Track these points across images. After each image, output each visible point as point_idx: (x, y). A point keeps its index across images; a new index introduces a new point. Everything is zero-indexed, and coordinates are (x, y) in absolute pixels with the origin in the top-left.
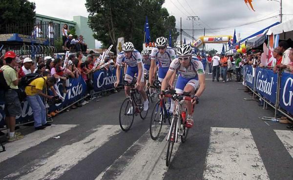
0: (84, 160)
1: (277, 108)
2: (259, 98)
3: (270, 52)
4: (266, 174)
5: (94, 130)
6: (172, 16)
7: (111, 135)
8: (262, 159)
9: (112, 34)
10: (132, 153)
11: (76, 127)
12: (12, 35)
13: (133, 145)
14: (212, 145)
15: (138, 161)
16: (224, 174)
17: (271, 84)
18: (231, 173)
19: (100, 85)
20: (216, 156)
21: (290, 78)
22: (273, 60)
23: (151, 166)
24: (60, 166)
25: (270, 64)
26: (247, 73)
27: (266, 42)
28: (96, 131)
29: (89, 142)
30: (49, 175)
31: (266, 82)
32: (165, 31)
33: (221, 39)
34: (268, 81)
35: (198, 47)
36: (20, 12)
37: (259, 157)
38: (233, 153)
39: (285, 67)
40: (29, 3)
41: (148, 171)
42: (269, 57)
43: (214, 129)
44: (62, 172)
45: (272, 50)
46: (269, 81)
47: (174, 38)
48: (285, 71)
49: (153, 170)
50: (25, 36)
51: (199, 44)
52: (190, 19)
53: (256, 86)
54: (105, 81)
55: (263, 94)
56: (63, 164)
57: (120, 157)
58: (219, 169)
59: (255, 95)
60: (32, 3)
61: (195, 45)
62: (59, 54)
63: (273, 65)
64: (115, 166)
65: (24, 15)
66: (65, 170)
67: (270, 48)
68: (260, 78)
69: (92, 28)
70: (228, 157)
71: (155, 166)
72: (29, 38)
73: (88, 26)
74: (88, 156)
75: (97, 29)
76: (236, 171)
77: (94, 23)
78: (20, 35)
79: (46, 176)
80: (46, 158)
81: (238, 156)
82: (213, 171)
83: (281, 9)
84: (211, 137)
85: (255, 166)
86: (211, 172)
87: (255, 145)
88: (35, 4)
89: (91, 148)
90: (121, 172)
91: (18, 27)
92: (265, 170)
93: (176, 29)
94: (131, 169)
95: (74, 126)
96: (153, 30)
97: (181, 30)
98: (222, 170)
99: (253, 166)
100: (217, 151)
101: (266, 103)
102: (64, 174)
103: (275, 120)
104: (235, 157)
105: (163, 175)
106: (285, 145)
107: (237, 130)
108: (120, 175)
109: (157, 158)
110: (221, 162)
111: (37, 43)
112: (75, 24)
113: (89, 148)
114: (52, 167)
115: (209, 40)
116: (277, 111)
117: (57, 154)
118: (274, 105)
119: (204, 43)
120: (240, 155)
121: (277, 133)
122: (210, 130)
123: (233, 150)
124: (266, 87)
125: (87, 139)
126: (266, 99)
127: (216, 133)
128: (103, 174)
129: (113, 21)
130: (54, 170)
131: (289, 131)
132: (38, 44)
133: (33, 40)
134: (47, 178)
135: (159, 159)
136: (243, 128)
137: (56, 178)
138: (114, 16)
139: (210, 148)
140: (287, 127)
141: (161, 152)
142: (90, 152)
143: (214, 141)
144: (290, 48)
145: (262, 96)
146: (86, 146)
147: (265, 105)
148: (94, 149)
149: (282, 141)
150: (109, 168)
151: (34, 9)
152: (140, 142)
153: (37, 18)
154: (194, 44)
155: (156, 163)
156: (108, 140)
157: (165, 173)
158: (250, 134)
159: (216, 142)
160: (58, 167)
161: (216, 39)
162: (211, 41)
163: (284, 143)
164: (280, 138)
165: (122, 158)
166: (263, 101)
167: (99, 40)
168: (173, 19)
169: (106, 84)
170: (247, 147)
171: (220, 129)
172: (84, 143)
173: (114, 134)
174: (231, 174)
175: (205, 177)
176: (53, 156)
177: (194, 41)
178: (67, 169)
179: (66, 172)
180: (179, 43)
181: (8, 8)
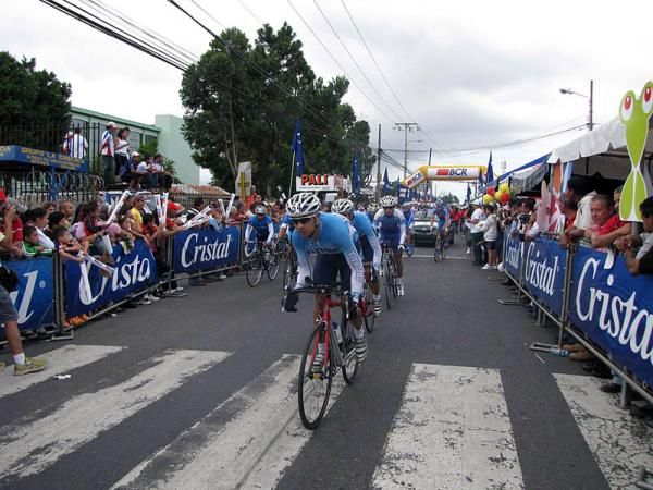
0: (115, 429)
1: (565, 324)
2: (530, 301)
3: (553, 200)
4: (519, 481)
5: (157, 360)
6: (363, 122)
7: (190, 374)
8: (516, 442)
9: (231, 155)
10: (225, 418)
11: (118, 353)
12: (8, 148)
13: (231, 399)
14: (408, 407)
15: (232, 436)
16: (421, 476)
17: (553, 272)
18: (439, 474)
19: (187, 263)
20: (411, 431)
21: (592, 260)
22: (560, 217)
23: (258, 451)
24: (53, 444)
25: (552, 228)
26: (510, 245)
27: (547, 178)
28: (159, 363)
29: (138, 387)
30: (21, 466)
31: (543, 266)
32: (345, 153)
33: (464, 172)
34: (547, 265)
35: (415, 188)
36: (37, 101)
37: (510, 438)
38: (451, 426)
39: (581, 234)
40: (58, 83)
41: (248, 461)
42: (551, 211)
43: (419, 367)
44: (53, 457)
45: (558, 196)
46: (550, 264)
47: (366, 167)
48: (582, 243)
49: (260, 460)
50: (36, 152)
51: (417, 182)
52: (400, 129)
53: (524, 274)
54: (200, 252)
55: (537, 293)
56: (62, 437)
57: (194, 426)
58: (412, 463)
59: (522, 293)
60: (64, 84)
61: (410, 182)
62: (110, 192)
63: (559, 229)
64: (179, 449)
65: (45, 108)
66: (63, 452)
67: (555, 193)
68: (533, 258)
69: (190, 140)
70: (439, 437)
71: (267, 450)
72: (45, 156)
73: (182, 136)
74: (125, 421)
75: (200, 144)
76: (452, 470)
77: (193, 130)
78: (25, 150)
79: (13, 466)
80: (29, 422)
81: (461, 433)
82: (397, 469)
83: (591, 112)
84: (410, 387)
85: (498, 460)
86: (393, 471)
87: (505, 409)
88: (70, 86)
89: (137, 402)
90: (186, 461)
91: (30, 133)
92: (517, 469)
93: (370, 149)
94: (212, 456)
95: (116, 349)
96: (320, 148)
97: (380, 150)
98: (420, 467)
99: (491, 459)
100: (417, 419)
101: (542, 312)
102: (56, 463)
103: (559, 351)
104: (455, 435)
105: (281, 473)
106: (573, 411)
107: (469, 371)
108: (182, 469)
109: (275, 433)
110: (420, 446)
111: (63, 167)
112: (158, 132)
113: (134, 400)
114: (35, 444)
115: (438, 174)
116: (564, 331)
117: (57, 414)
118: (557, 317)
119: (428, 180)
120: (466, 431)
121: (559, 383)
122: (409, 370)
123: (453, 418)
124: (544, 278)
125: (136, 380)
126: (543, 304)
127: (423, 376)
128: (145, 464)
129: (235, 128)
130: (38, 451)
131: (587, 378)
132: (65, 170)
133: (54, 161)
134: (13, 472)
135: (281, 432)
136: (485, 367)
137: (35, 471)
138: (238, 116)
139: (402, 413)
140: (585, 369)
141: (287, 417)
142: (130, 412)
143: (414, 396)
144: (594, 193)
145: (536, 298)
146: (129, 398)
147: (542, 317)
148: (144, 405)
149: (568, 400)
150: (164, 450)
151: (68, 96)
152: (247, 392)
153: (74, 116)
154: (406, 182)
155: (272, 443)
156: (178, 385)
157: (287, 469)
158: (499, 381)
159: (418, 399)
160: (49, 445)
161: (453, 172)
162: (444, 175)
163: (571, 404)
164: (565, 393)
165: (198, 429)
166: (538, 308)
167: (204, 167)
168: (364, 128)
169: (202, 260)
170: (486, 413)
171: (432, 368)
172: (125, 391)
173: (197, 371)
174: (437, 478)
175: (375, 482)
176: (49, 417)
177: (408, 175)
178: (68, 449)
179: (63, 458)
180: (375, 179)
181: (11, 93)
